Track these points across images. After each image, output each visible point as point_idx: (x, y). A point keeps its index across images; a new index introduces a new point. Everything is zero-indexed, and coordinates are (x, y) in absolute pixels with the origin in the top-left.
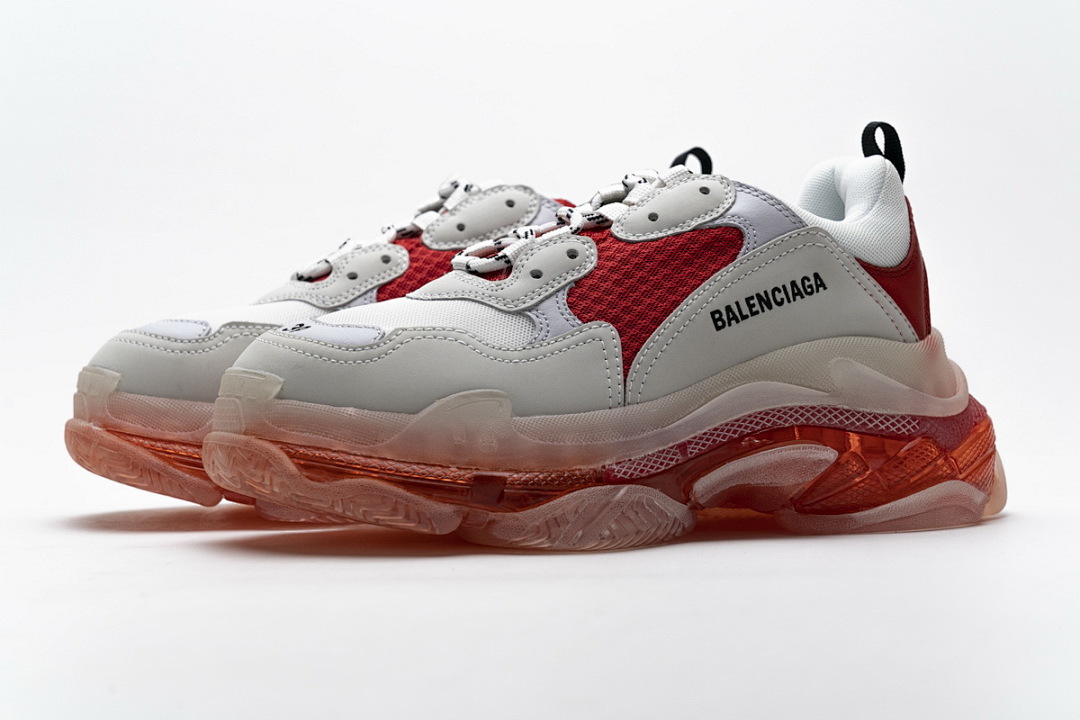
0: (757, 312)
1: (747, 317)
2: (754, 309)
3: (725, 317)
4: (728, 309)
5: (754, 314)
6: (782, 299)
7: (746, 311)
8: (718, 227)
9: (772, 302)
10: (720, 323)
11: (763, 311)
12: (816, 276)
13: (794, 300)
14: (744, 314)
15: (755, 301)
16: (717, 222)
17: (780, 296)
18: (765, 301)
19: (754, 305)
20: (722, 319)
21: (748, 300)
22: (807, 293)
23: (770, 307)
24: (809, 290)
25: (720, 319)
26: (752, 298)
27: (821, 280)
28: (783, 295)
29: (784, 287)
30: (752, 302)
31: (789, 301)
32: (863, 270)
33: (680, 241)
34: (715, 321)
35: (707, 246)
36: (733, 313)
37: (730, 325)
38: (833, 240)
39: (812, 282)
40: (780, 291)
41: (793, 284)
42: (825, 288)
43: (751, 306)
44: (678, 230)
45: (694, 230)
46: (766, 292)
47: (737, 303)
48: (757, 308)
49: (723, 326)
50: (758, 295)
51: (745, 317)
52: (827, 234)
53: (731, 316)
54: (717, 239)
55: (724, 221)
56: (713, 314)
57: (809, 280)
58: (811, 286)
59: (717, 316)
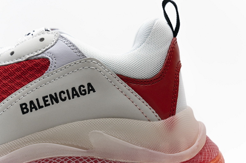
0: (49, 105)
1: (42, 107)
2: (47, 103)
3: (28, 107)
4: (31, 102)
5: (46, 105)
6: (65, 98)
7: (42, 103)
8: (39, 59)
9: (59, 99)
10: (25, 110)
11: (53, 104)
12: (89, 85)
13: (73, 98)
14: (41, 105)
15: (49, 98)
16: (40, 56)
17: (63, 96)
18: (55, 98)
19: (47, 101)
21: (44, 98)
22: (82, 94)
23: (57, 102)
24: (83, 92)
25: (26, 108)
26: (47, 97)
27: (92, 87)
28: (66, 95)
29: (67, 91)
30: (46, 99)
31: (70, 98)
32: (121, 81)
33: (18, 66)
34: (22, 109)
35: (31, 69)
36: (34, 105)
37: (31, 111)
38: (102, 65)
39: (86, 88)
40: (64, 93)
41: (74, 89)
42: (94, 91)
43: (45, 101)
44: (20, 60)
45: (27, 60)
46: (55, 94)
47: (37, 100)
48: (50, 102)
49: (27, 112)
50: (51, 95)
51: (41, 107)
52: (98, 62)
53: (33, 106)
54: (36, 65)
55: (43, 55)
56: (21, 105)
57: (84, 87)
58: (85, 90)
59: (24, 106)
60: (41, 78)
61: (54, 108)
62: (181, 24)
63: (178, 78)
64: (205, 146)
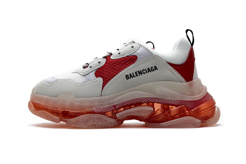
0: (138, 75)
1: (135, 76)
2: (137, 75)
3: (129, 76)
4: (130, 75)
5: (137, 76)
6: (145, 72)
7: (135, 75)
8: (132, 56)
9: (142, 73)
10: (128, 78)
11: (139, 75)
12: (155, 67)
13: (148, 72)
14: (134, 76)
15: (138, 73)
16: (132, 54)
17: (144, 72)
18: (140, 73)
19: (137, 74)
21: (136, 73)
22: (152, 71)
23: (141, 74)
25: (128, 77)
26: (137, 72)
27: (156, 68)
28: (145, 71)
29: (146, 69)
31: (147, 73)
32: (169, 65)
33: (123, 59)
34: (126, 77)
35: (129, 60)
36: (132, 76)
37: (130, 78)
38: (160, 58)
39: (154, 68)
40: (144, 70)
41: (148, 69)
42: (157, 70)
43: (136, 74)
44: (124, 56)
45: (127, 56)
46: (141, 71)
47: (133, 73)
48: (138, 74)
49: (129, 78)
50: (139, 72)
52: (159, 57)
54: (131, 58)
55: (134, 54)
56: (126, 76)
57: (153, 68)
58: (153, 69)
59: (127, 76)
60: (134, 64)
61: (140, 77)
62: (195, 40)
63: (194, 64)
64: (206, 95)
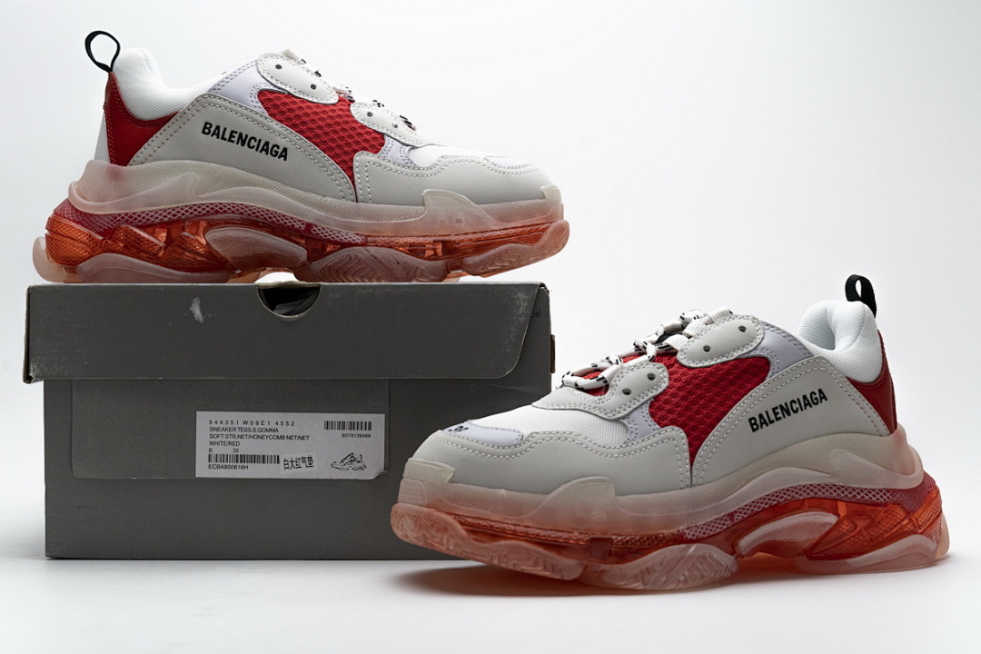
0: (780, 418)
2: (778, 416)
4: (761, 416)
5: (777, 419)
6: (797, 409)
7: (772, 417)
8: (753, 357)
9: (790, 410)
10: (755, 427)
11: (784, 417)
12: (820, 391)
13: (805, 409)
14: (771, 419)
15: (779, 410)
16: (752, 354)
17: (795, 406)
18: (786, 410)
19: (778, 413)
20: (757, 423)
21: (774, 409)
22: (814, 404)
23: (789, 414)
24: (815, 402)
25: (755, 423)
26: (777, 408)
27: (823, 394)
28: (797, 405)
29: (798, 400)
30: (776, 411)
31: (802, 410)
32: (851, 386)
33: (726, 367)
34: (752, 426)
35: (745, 372)
36: (764, 419)
37: (762, 427)
38: (832, 366)
39: (818, 395)
40: (795, 403)
41: (805, 397)
42: (826, 400)
43: (776, 414)
44: (726, 359)
45: (736, 359)
46: (786, 404)
47: (767, 412)
48: (780, 415)
49: (757, 429)
50: (781, 406)
51: (772, 422)
52: (828, 361)
53: (763, 421)
54: (751, 366)
55: (757, 353)
56: (750, 420)
57: (815, 394)
58: (816, 399)
59: (753, 421)
60: (761, 386)
61: (788, 422)
